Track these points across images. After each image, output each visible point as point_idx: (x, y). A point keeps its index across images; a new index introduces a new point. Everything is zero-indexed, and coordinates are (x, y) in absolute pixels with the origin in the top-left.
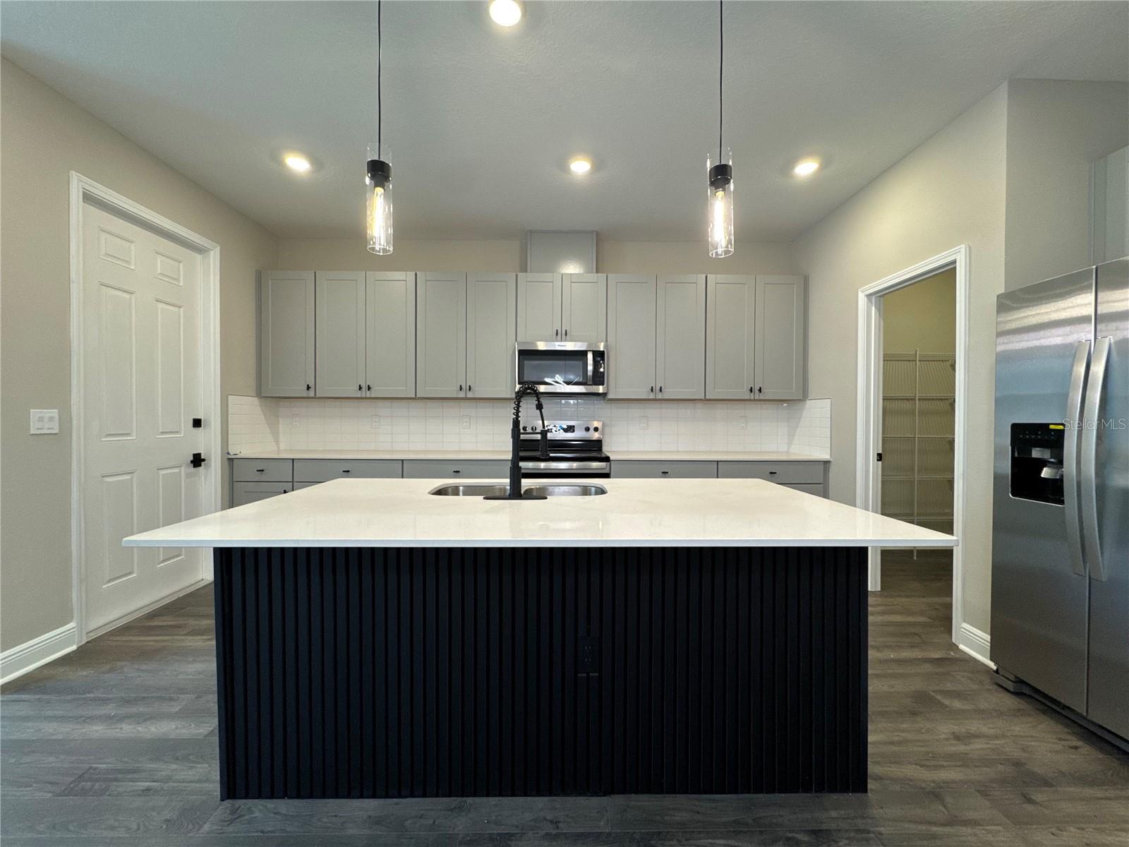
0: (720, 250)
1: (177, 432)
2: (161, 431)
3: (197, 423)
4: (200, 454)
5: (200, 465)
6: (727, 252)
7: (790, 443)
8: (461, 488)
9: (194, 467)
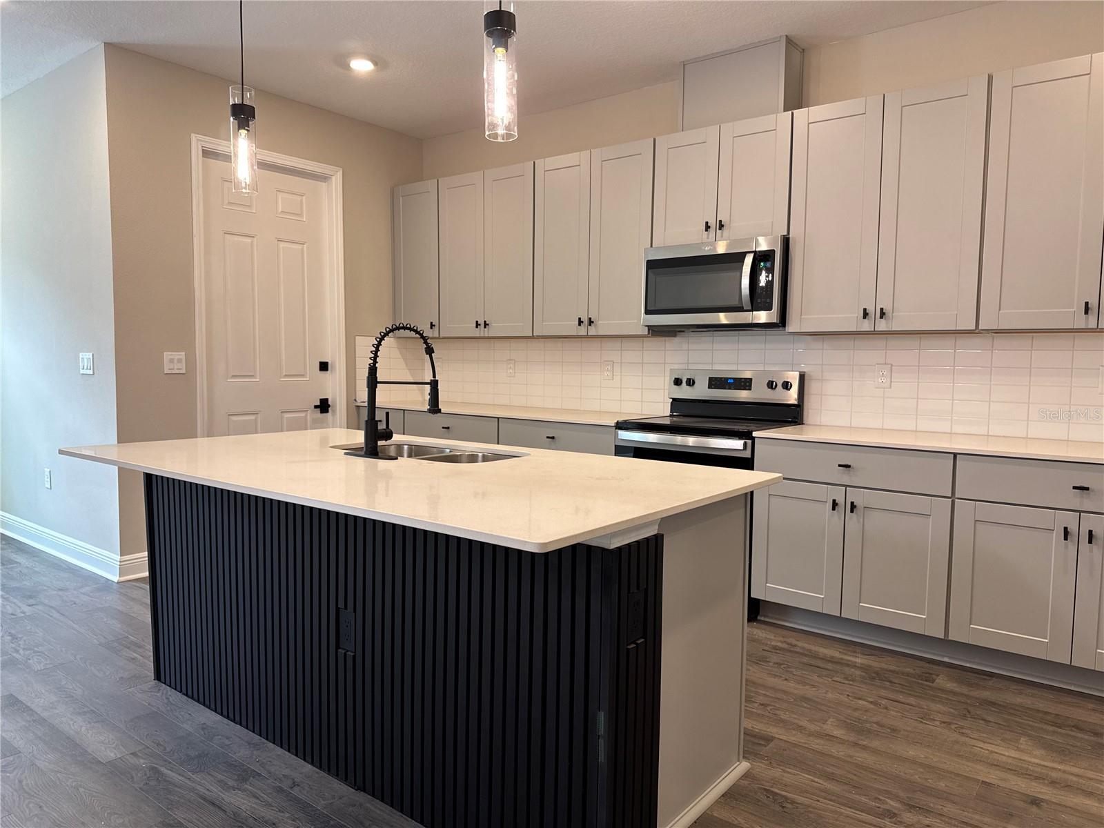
0: (501, 131)
1: (302, 376)
2: (284, 374)
3: (324, 366)
4: (327, 400)
5: (327, 412)
6: (508, 136)
9: (322, 412)
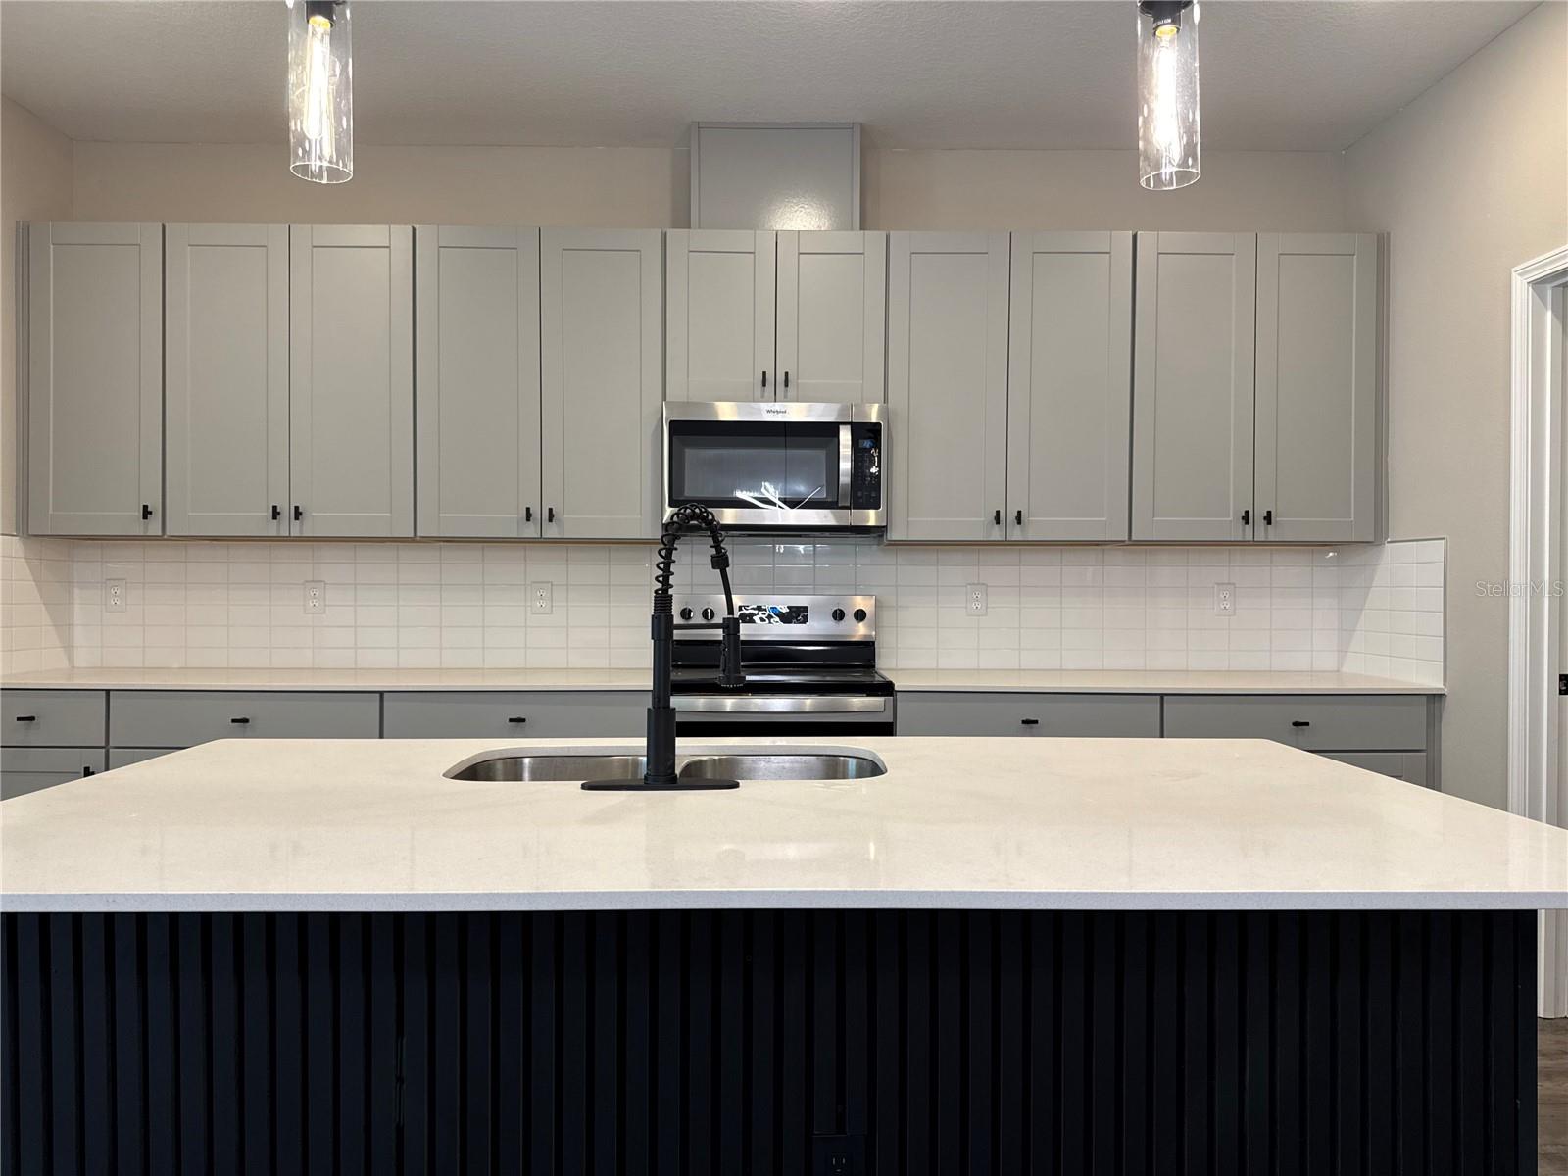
0: (1167, 170)
6: (1183, 176)
7: (1342, 651)
8: (527, 761)
